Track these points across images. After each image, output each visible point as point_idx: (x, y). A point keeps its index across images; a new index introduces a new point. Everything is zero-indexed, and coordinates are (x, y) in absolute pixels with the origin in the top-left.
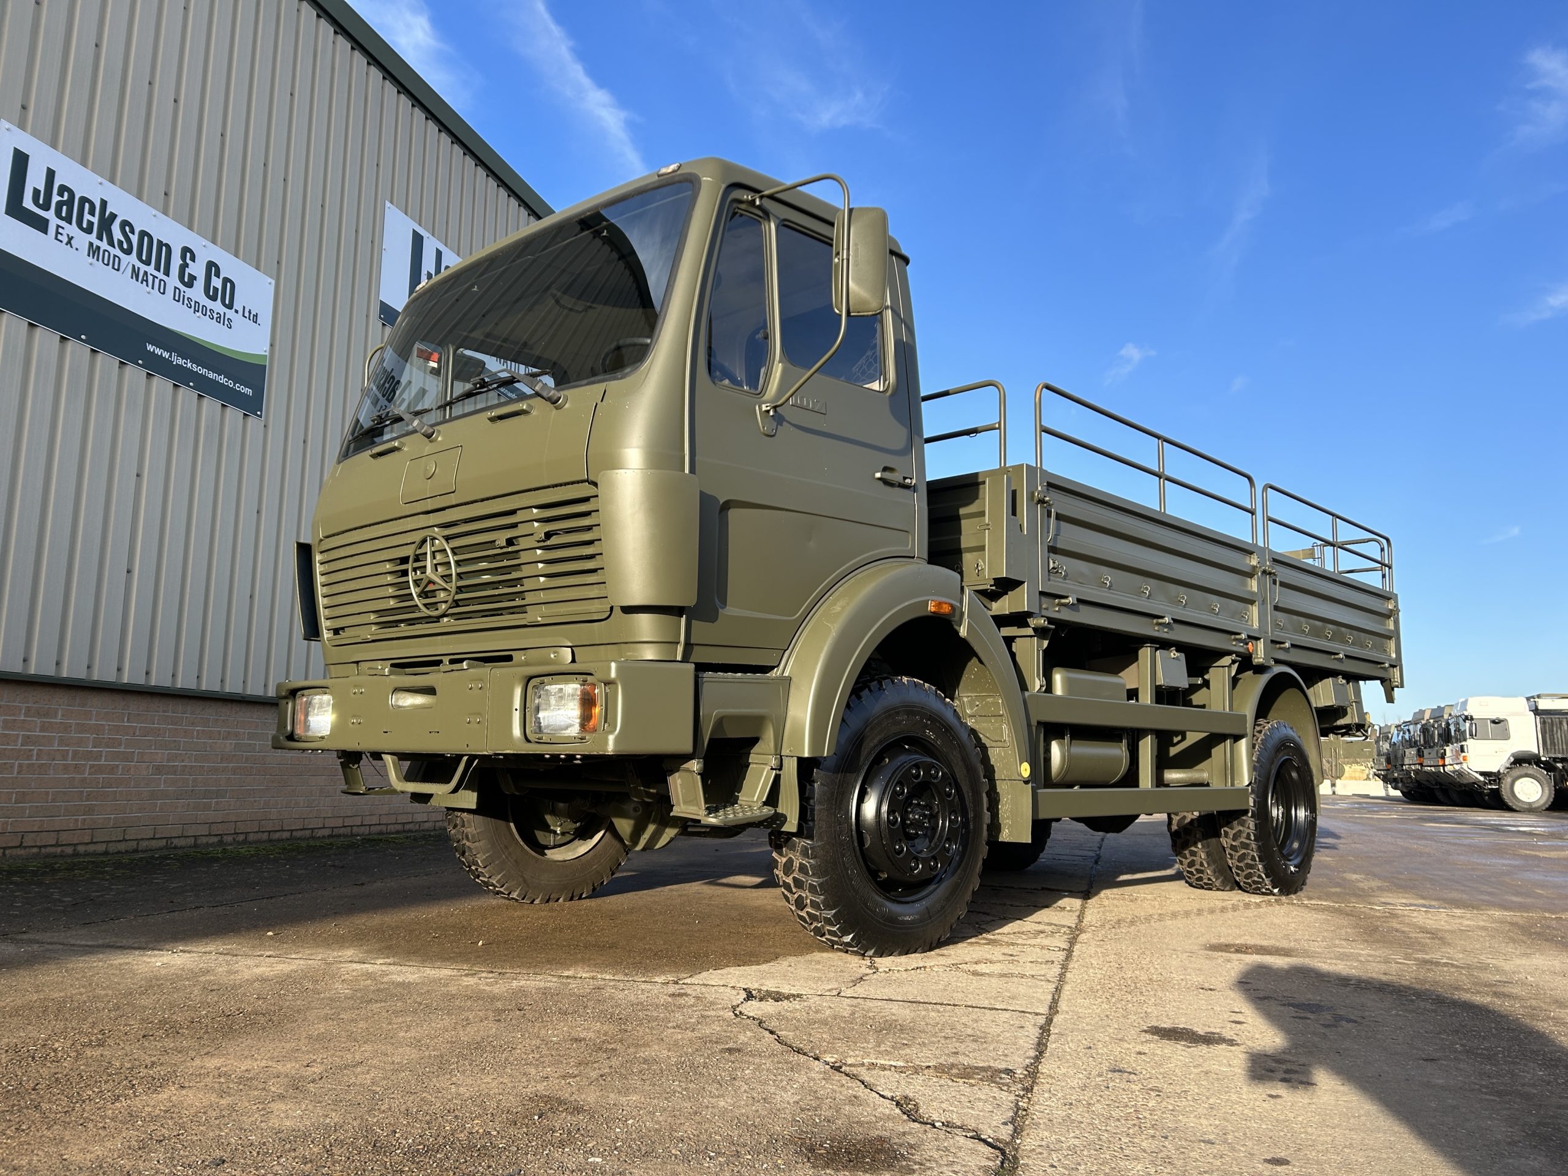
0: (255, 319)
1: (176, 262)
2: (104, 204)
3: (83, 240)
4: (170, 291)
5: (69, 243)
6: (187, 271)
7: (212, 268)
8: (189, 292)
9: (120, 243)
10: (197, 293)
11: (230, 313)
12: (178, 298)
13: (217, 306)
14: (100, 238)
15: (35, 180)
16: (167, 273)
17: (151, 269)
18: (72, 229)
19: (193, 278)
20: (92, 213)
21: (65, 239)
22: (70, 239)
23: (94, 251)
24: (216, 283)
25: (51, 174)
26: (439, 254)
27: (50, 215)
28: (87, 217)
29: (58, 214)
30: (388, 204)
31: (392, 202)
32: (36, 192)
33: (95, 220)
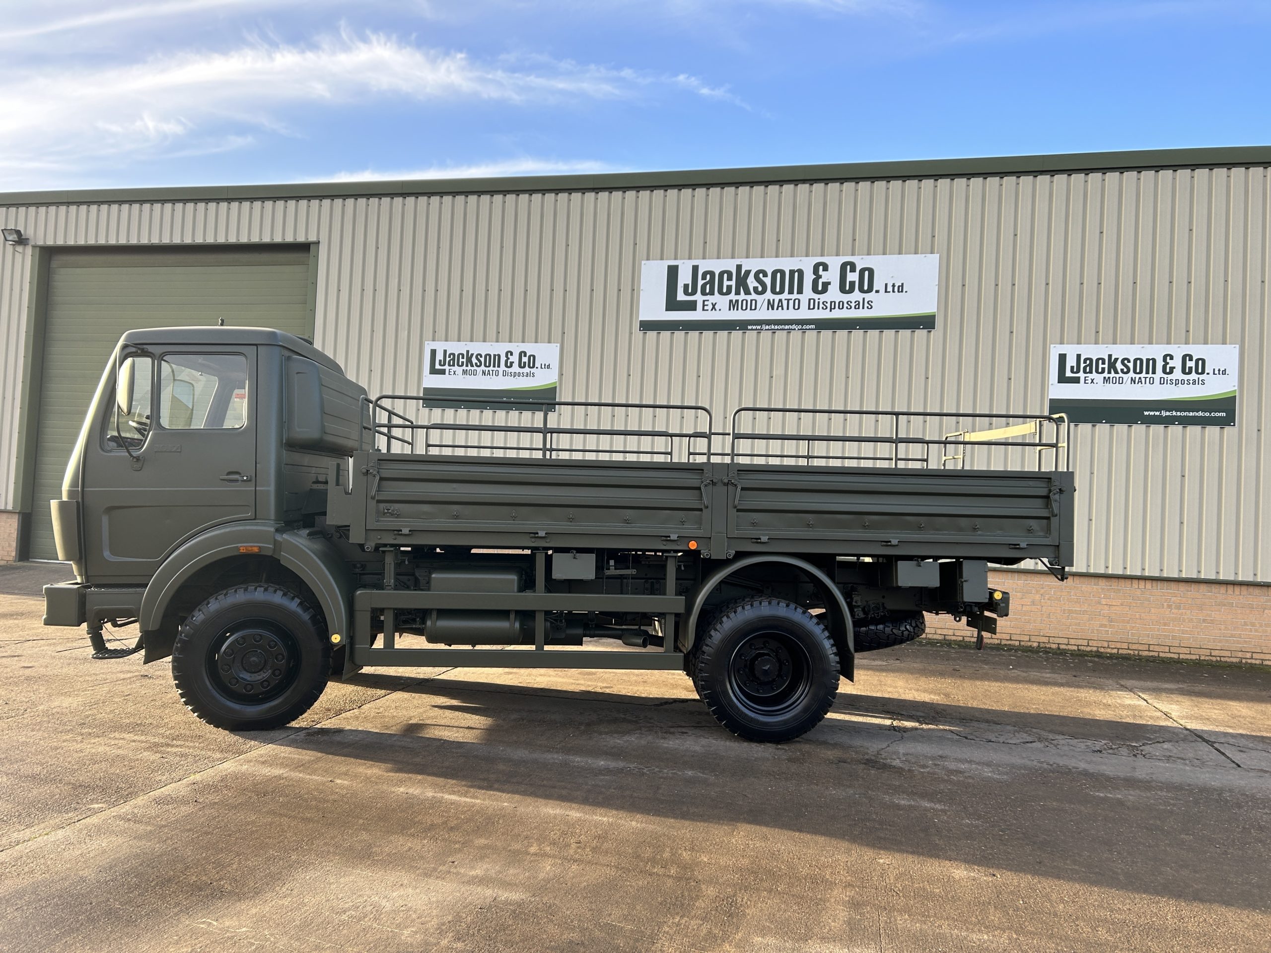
0: (549, 367)
1: (503, 359)
2: (468, 352)
3: (459, 370)
4: (501, 373)
5: (455, 373)
6: (509, 361)
7: (522, 354)
8: (510, 370)
9: (476, 364)
10: (515, 368)
11: (533, 370)
12: (505, 374)
13: (527, 370)
14: (467, 366)
15: (439, 356)
16: (499, 366)
17: (491, 368)
18: (456, 368)
19: (512, 363)
20: (463, 358)
21: (453, 373)
22: (454, 372)
23: (465, 372)
24: (525, 359)
25: (445, 351)
26: (695, 269)
27: (447, 367)
28: (461, 360)
29: (449, 365)
30: (643, 262)
31: (648, 259)
32: (440, 361)
33: (464, 360)
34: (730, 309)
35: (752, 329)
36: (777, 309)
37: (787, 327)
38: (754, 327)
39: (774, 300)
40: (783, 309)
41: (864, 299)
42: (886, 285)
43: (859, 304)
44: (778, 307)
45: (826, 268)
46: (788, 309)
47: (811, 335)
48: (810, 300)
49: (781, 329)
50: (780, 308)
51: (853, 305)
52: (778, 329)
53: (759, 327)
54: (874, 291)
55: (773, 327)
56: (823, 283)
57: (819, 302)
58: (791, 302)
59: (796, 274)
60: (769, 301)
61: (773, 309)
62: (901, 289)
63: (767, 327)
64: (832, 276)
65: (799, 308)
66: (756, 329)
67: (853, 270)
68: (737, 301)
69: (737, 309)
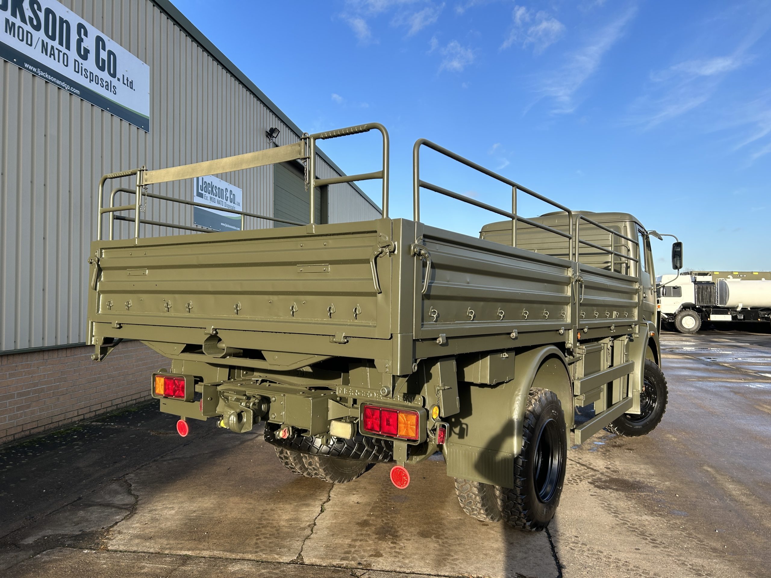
34: (6, 32)
35: (28, 69)
36: (50, 57)
37: (58, 82)
38: (31, 68)
39: (47, 43)
40: (55, 59)
41: (111, 81)
42: (123, 75)
43: (108, 85)
44: (51, 54)
45: (86, 34)
46: (59, 61)
47: (76, 99)
48: (75, 61)
49: (53, 82)
50: (52, 56)
51: (105, 84)
52: (51, 81)
53: (35, 70)
54: (116, 78)
55: (47, 76)
56: (84, 48)
57: (82, 67)
58: (61, 54)
59: (65, 24)
60: (43, 41)
61: (47, 54)
62: (131, 85)
63: (42, 74)
64: (89, 43)
65: (67, 66)
66: (32, 71)
67: (104, 49)
68: (13, 24)
69: (14, 36)
